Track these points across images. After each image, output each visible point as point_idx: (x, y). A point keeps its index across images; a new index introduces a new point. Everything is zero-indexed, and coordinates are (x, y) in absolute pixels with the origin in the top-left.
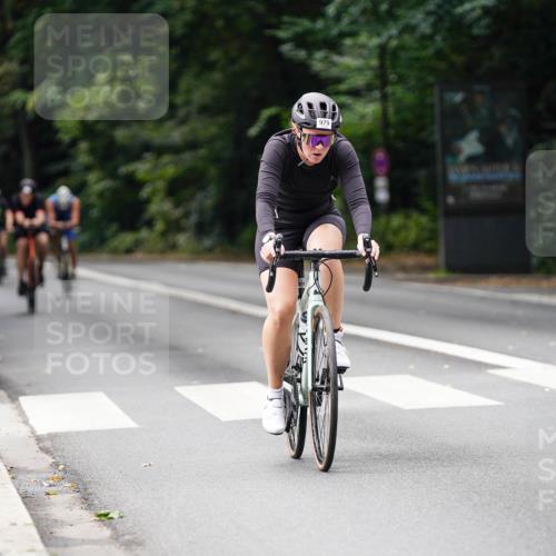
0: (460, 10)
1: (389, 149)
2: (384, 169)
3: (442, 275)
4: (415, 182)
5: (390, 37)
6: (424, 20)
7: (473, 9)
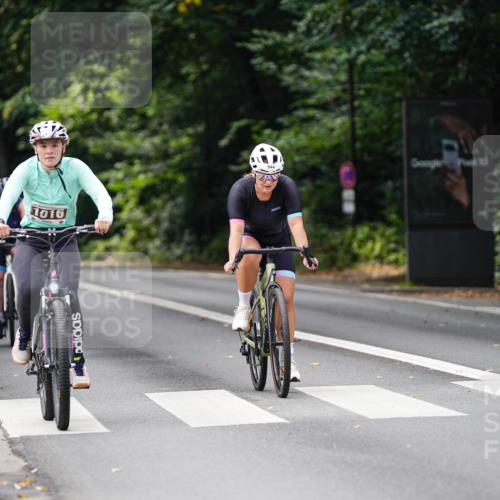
0: (428, 27)
1: (356, 162)
2: (351, 183)
3: (407, 286)
4: (382, 195)
5: (359, 53)
6: (393, 36)
7: (440, 26)
